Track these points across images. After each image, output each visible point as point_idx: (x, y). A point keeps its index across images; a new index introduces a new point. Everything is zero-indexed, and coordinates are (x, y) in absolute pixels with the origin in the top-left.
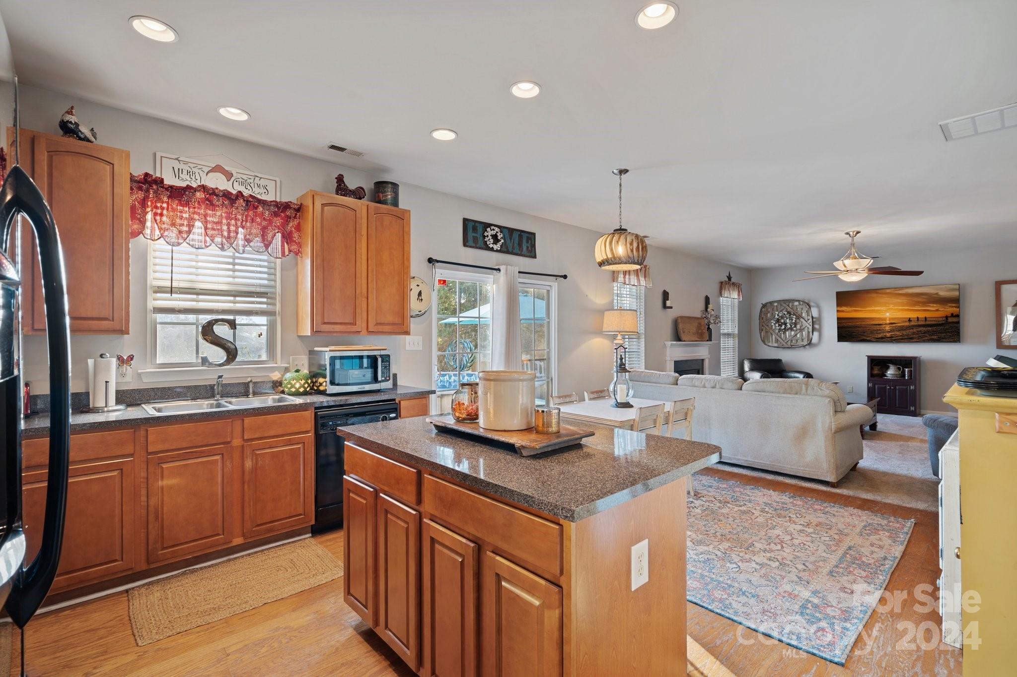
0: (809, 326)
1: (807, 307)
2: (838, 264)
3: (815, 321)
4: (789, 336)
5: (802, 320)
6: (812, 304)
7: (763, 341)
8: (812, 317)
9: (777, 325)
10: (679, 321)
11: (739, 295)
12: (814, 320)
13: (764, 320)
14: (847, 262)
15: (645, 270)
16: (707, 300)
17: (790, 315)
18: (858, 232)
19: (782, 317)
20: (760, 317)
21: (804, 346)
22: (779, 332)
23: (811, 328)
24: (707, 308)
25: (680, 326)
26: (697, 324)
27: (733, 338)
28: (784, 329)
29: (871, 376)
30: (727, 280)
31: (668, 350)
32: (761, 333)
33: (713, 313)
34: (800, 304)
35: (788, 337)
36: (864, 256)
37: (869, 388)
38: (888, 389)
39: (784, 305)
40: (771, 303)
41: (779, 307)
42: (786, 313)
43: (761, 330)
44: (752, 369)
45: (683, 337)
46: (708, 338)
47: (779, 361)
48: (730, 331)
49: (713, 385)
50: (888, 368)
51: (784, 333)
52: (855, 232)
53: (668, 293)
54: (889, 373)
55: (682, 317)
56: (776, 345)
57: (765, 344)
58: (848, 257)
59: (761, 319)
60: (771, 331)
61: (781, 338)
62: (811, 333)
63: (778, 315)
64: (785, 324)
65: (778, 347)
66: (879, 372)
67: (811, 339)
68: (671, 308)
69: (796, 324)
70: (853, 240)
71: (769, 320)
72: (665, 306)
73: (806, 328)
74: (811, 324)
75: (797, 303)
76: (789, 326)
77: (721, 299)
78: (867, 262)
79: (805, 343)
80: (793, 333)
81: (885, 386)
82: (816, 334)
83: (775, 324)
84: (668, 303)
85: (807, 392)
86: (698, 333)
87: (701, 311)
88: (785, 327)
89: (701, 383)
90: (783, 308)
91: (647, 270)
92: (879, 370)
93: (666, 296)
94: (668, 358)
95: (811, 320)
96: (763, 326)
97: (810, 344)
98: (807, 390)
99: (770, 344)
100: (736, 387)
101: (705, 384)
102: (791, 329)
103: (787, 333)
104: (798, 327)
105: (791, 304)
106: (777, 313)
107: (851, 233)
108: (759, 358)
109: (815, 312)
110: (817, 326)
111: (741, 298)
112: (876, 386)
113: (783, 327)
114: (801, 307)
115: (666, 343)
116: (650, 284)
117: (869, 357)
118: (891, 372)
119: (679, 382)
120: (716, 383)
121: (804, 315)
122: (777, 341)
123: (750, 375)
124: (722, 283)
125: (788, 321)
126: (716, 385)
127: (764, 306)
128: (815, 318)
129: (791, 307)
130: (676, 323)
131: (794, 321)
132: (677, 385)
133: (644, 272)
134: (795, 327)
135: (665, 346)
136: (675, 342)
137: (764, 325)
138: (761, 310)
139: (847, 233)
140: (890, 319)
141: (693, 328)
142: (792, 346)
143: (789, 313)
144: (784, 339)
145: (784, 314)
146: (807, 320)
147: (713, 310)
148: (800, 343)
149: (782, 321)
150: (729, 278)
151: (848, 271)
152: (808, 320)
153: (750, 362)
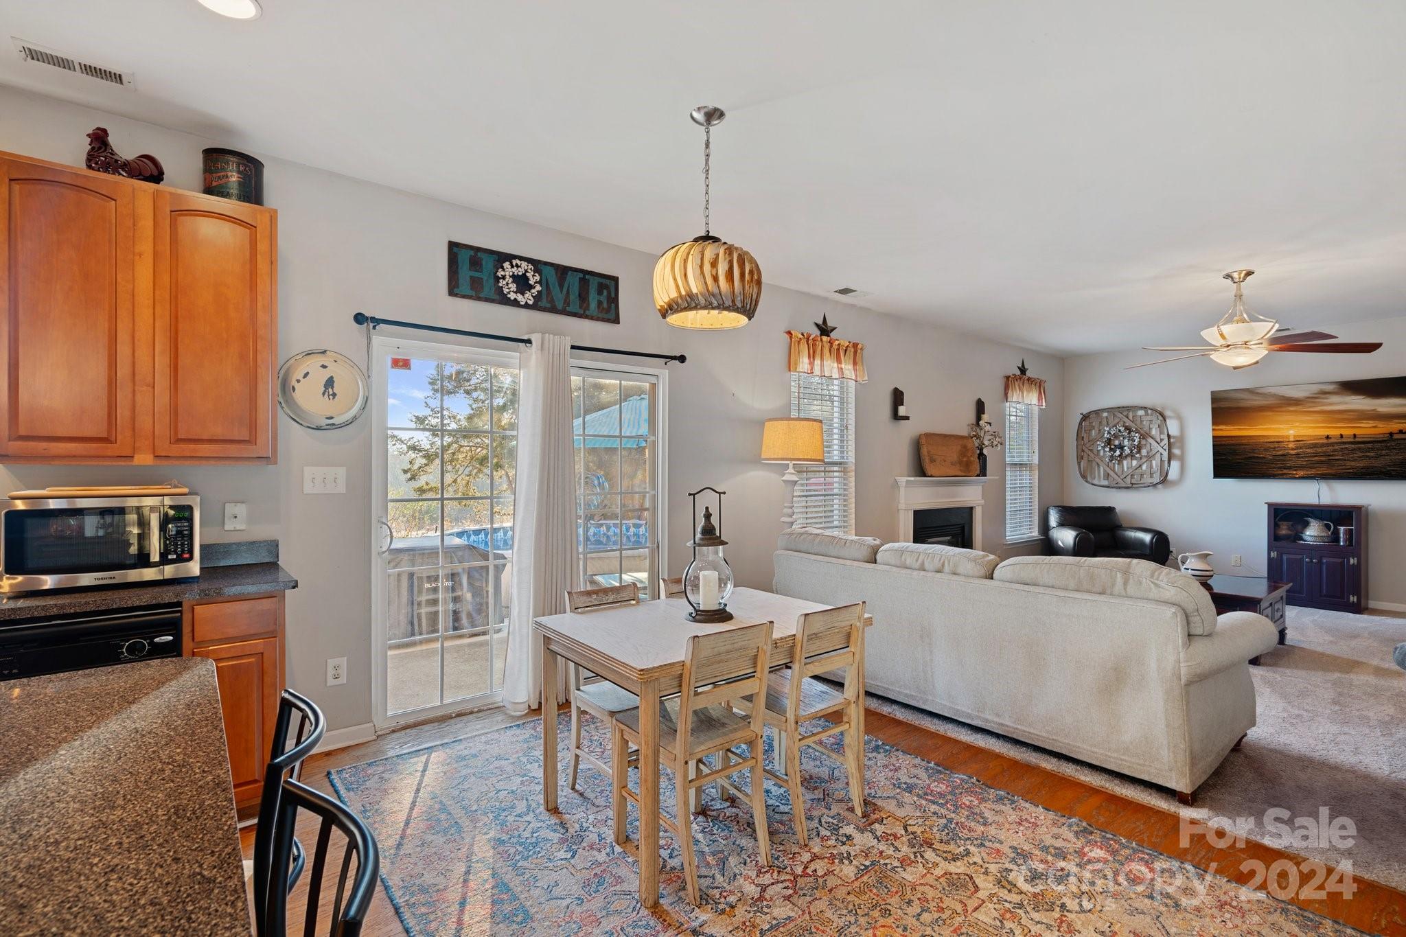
0: (1161, 450)
1: (1160, 418)
2: (1210, 335)
3: (1174, 442)
4: (1128, 468)
5: (1150, 440)
6: (1168, 413)
7: (1084, 477)
8: (1169, 436)
9: (1107, 449)
10: (923, 441)
11: (1040, 399)
12: (1172, 440)
13: (1086, 440)
14: (1226, 329)
15: (855, 352)
16: (980, 407)
17: (1129, 433)
18: (1249, 273)
19: (1116, 437)
20: (1079, 437)
21: (1154, 485)
22: (1111, 461)
23: (1166, 454)
24: (979, 418)
25: (924, 450)
26: (959, 447)
27: (1031, 470)
28: (1119, 456)
29: (1275, 538)
30: (1018, 373)
31: (902, 490)
32: (1079, 463)
33: (988, 428)
34: (1147, 414)
35: (1126, 470)
36: (1261, 317)
37: (1270, 560)
38: (1307, 562)
39: (1121, 416)
40: (1097, 412)
41: (1111, 419)
42: (1122, 429)
43: (1080, 458)
44: (1062, 524)
45: (930, 469)
46: (978, 472)
47: (1110, 510)
48: (1025, 460)
49: (937, 565)
50: (1306, 524)
51: (1120, 463)
52: (1244, 272)
53: (902, 393)
54: (1308, 533)
55: (929, 436)
56: (1106, 483)
57: (1087, 482)
58: (1229, 321)
59: (1080, 439)
60: (1097, 460)
61: (1113, 470)
62: (1166, 462)
63: (1109, 433)
64: (1121, 447)
65: (1108, 487)
66: (1290, 532)
67: (1167, 474)
68: (907, 418)
69: (1139, 448)
70: (1239, 289)
71: (1094, 441)
72: (896, 416)
73: (1158, 455)
74: (1166, 447)
75: (1141, 413)
76: (1127, 451)
77: (1008, 404)
78: (1268, 328)
79: (1156, 479)
80: (1135, 463)
81: (1300, 556)
82: (1175, 465)
83: (1103, 448)
84: (902, 411)
85: (1125, 589)
86: (960, 463)
87: (968, 425)
88: (1121, 454)
89: (917, 561)
90: (1117, 420)
91: (859, 351)
92: (1289, 529)
93: (898, 397)
94: (902, 506)
95: (1166, 441)
96: (1083, 451)
97: (1164, 480)
98: (1125, 583)
99: (1096, 482)
100: (982, 572)
101: (923, 564)
102: (1132, 456)
103: (1125, 462)
104: (1144, 452)
105: (1131, 417)
106: (1108, 429)
107: (1236, 275)
108: (1074, 506)
109: (1173, 427)
110: (1176, 451)
111: (1044, 404)
112: (1285, 557)
113: (1118, 453)
114: (1149, 418)
115: (899, 479)
116: (864, 376)
117: (1270, 505)
118: (1313, 532)
119: (879, 557)
120: (944, 562)
121: (1154, 432)
122: (1107, 476)
123: (1059, 534)
124: (1008, 378)
125: (1126, 442)
126: (943, 565)
127: (1085, 417)
128: (1174, 437)
129: (1131, 418)
130: (917, 446)
131: (1136, 443)
132: (875, 562)
133: (852, 354)
134: (1139, 452)
135: (896, 485)
136: (912, 479)
137: (1086, 450)
138: (1080, 424)
139: (1228, 276)
141: (953, 453)
142: (1132, 484)
143: (1128, 429)
144: (1119, 473)
145: (1120, 431)
146: (1159, 440)
147: (990, 424)
148: (1147, 480)
149: (1117, 442)
150: (1023, 370)
151: (1228, 346)
152: (1162, 440)
153: (1060, 511)
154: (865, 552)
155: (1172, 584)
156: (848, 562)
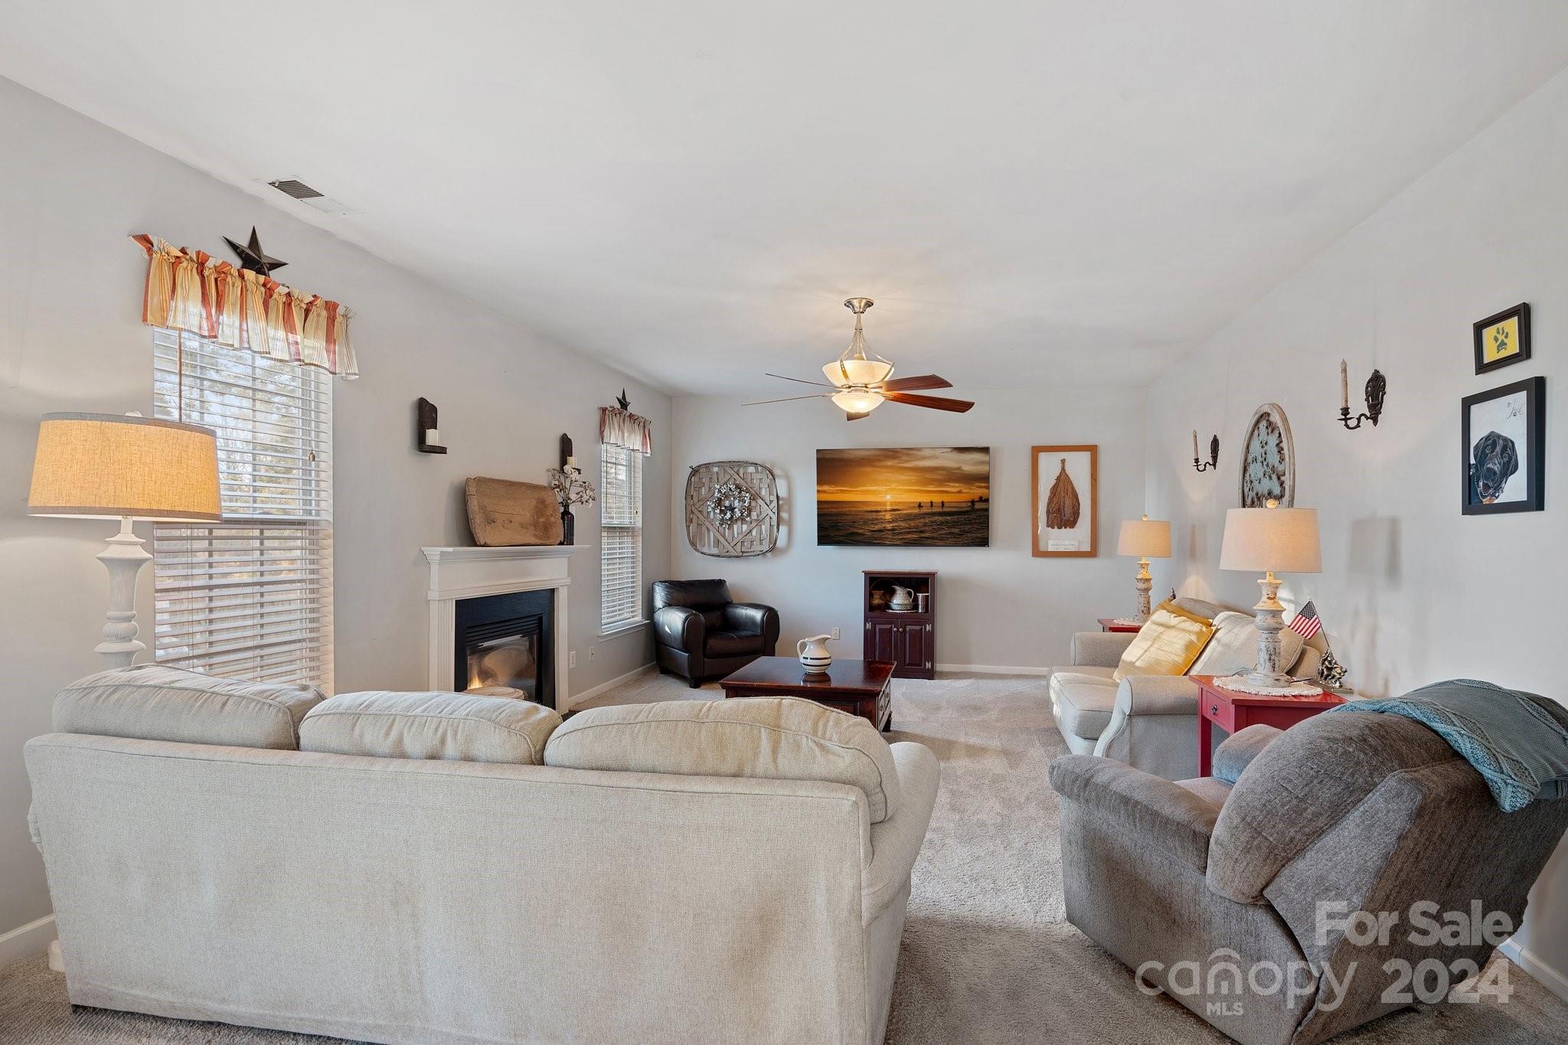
0: (771, 514)
1: (770, 477)
2: (833, 372)
3: (782, 505)
4: (738, 534)
5: (760, 501)
6: (777, 472)
7: (693, 544)
8: (778, 497)
9: (718, 511)
10: (472, 490)
11: (644, 444)
12: (780, 502)
13: (695, 499)
14: (849, 365)
15: (331, 320)
16: (566, 447)
17: (740, 493)
18: (869, 304)
19: (727, 497)
20: (688, 496)
21: (764, 554)
22: (722, 525)
23: (775, 518)
24: (564, 462)
25: (474, 504)
26: (534, 502)
27: (633, 536)
28: (730, 519)
29: (870, 608)
30: (618, 405)
31: (435, 568)
32: (688, 527)
33: (575, 475)
34: (757, 471)
35: (736, 536)
36: (879, 357)
37: (866, 631)
38: (895, 632)
39: (730, 471)
40: (707, 466)
41: (721, 475)
42: (733, 487)
43: (688, 521)
44: (669, 604)
45: (481, 536)
46: (561, 538)
47: (720, 584)
48: (626, 522)
49: (429, 741)
50: (893, 593)
51: (730, 527)
52: (864, 301)
53: (434, 409)
54: (895, 602)
55: (481, 481)
56: (715, 551)
57: (696, 550)
58: (851, 358)
59: (689, 498)
60: (707, 524)
61: (724, 537)
62: (775, 527)
63: (720, 491)
64: (732, 509)
65: (719, 556)
66: (881, 601)
67: (776, 540)
68: (442, 450)
69: (750, 510)
70: (859, 320)
71: (703, 501)
72: (421, 444)
73: (768, 518)
74: (775, 510)
75: (751, 469)
76: (738, 514)
77: (604, 447)
78: (883, 371)
79: (766, 548)
80: (745, 527)
81: (889, 626)
82: (783, 529)
83: (714, 509)
84: (432, 437)
85: (775, 760)
86: (535, 525)
87: (548, 471)
88: (732, 516)
89: (387, 734)
90: (728, 477)
91: (339, 319)
92: (881, 598)
93: (426, 415)
94: (433, 595)
95: (775, 503)
96: (692, 512)
97: (773, 549)
98: (775, 751)
99: (705, 550)
101: (400, 740)
102: (742, 519)
103: (735, 526)
104: (754, 515)
105: (741, 471)
106: (718, 487)
107: (856, 303)
108: (683, 579)
109: (782, 488)
110: (784, 515)
111: (649, 451)
112: (878, 627)
113: (728, 515)
114: (759, 476)
115: (427, 550)
116: (349, 366)
117: (866, 573)
118: (899, 600)
119: (305, 730)
120: (444, 735)
121: (763, 492)
122: (717, 543)
123: (665, 616)
124: (604, 410)
125: (736, 504)
126: (443, 741)
127: (695, 471)
128: (783, 499)
129: (741, 475)
130: (462, 496)
131: (746, 504)
132: (296, 746)
133: (323, 322)
134: (749, 515)
135: (423, 560)
136: (451, 549)
137: (695, 511)
138: (689, 479)
139: (849, 304)
140: (892, 504)
141: (523, 510)
142: (743, 552)
143: (738, 487)
144: (730, 540)
145: (730, 489)
146: (768, 503)
147: (579, 471)
148: (757, 548)
149: (727, 503)
150: (624, 404)
151: (850, 387)
152: (771, 502)
153: (667, 587)
154: (270, 724)
155: (845, 744)
156: (222, 753)
